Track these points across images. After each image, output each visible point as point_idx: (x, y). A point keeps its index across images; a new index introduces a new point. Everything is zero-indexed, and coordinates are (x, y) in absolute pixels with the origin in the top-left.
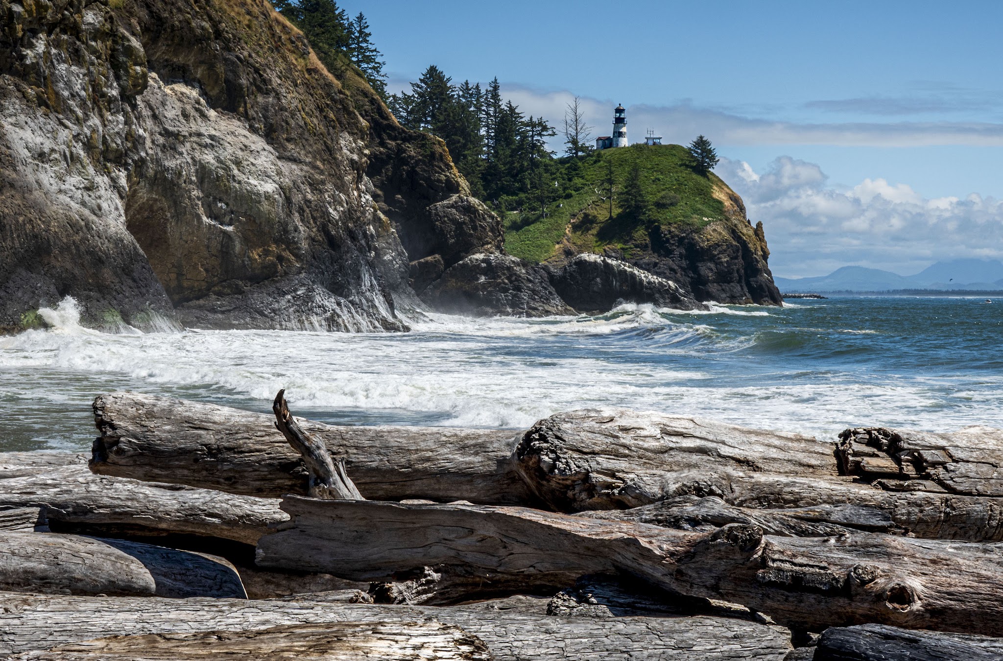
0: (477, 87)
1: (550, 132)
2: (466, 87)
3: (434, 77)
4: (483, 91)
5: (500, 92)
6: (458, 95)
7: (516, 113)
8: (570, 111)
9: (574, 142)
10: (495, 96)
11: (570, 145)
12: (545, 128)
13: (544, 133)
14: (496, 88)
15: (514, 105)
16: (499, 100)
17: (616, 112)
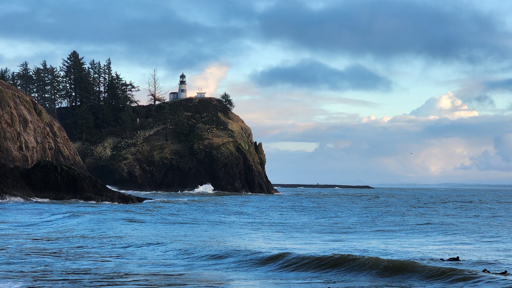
0: (99, 63)
1: (137, 89)
2: (92, 63)
3: (74, 56)
4: (102, 65)
5: (112, 66)
6: (88, 68)
7: (119, 78)
8: (151, 77)
9: (153, 95)
10: (109, 68)
11: (151, 97)
12: (133, 87)
13: (132, 90)
14: (109, 63)
15: (118, 74)
16: (111, 70)
17: (181, 78)
